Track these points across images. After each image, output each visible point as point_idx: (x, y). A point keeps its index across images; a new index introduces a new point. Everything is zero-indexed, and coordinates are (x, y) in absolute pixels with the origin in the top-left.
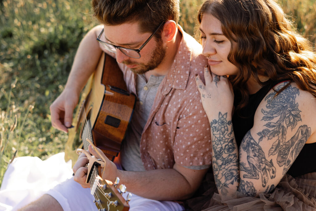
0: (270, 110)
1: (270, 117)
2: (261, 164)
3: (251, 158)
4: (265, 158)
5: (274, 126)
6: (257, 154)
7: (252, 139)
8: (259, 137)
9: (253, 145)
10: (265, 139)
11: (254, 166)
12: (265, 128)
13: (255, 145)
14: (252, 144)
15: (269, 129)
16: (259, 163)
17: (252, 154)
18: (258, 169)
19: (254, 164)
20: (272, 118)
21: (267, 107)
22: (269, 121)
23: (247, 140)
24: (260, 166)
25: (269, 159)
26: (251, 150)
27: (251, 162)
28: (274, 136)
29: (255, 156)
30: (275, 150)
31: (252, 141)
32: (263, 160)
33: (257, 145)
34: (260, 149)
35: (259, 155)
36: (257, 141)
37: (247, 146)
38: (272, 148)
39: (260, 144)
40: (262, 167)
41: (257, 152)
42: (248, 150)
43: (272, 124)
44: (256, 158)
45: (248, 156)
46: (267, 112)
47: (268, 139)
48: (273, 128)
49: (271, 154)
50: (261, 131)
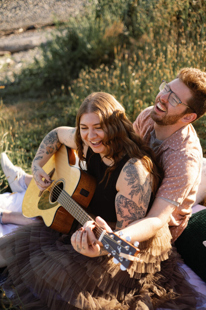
0: (130, 177)
1: (132, 182)
2: (137, 211)
3: (131, 211)
4: (138, 207)
5: (136, 187)
6: (133, 206)
7: (127, 199)
8: (131, 196)
9: (130, 203)
10: (134, 196)
11: (133, 214)
12: (132, 189)
13: (130, 202)
14: (128, 202)
15: (134, 189)
16: (136, 211)
17: (130, 208)
18: (136, 214)
19: (134, 213)
20: (133, 182)
21: (128, 176)
22: (133, 185)
23: (124, 201)
24: (136, 212)
25: (139, 206)
26: (129, 206)
27: (132, 213)
28: (138, 193)
29: (132, 208)
30: (142, 200)
31: (128, 200)
32: (137, 208)
33: (132, 201)
34: (134, 203)
35: (134, 207)
36: (130, 199)
37: (126, 205)
38: (140, 200)
39: (133, 200)
40: (138, 212)
41: (133, 205)
42: (128, 206)
43: (135, 186)
44: (133, 209)
45: (129, 210)
46: (129, 179)
47: (136, 195)
48: (136, 188)
49: (140, 203)
50: (130, 192)
